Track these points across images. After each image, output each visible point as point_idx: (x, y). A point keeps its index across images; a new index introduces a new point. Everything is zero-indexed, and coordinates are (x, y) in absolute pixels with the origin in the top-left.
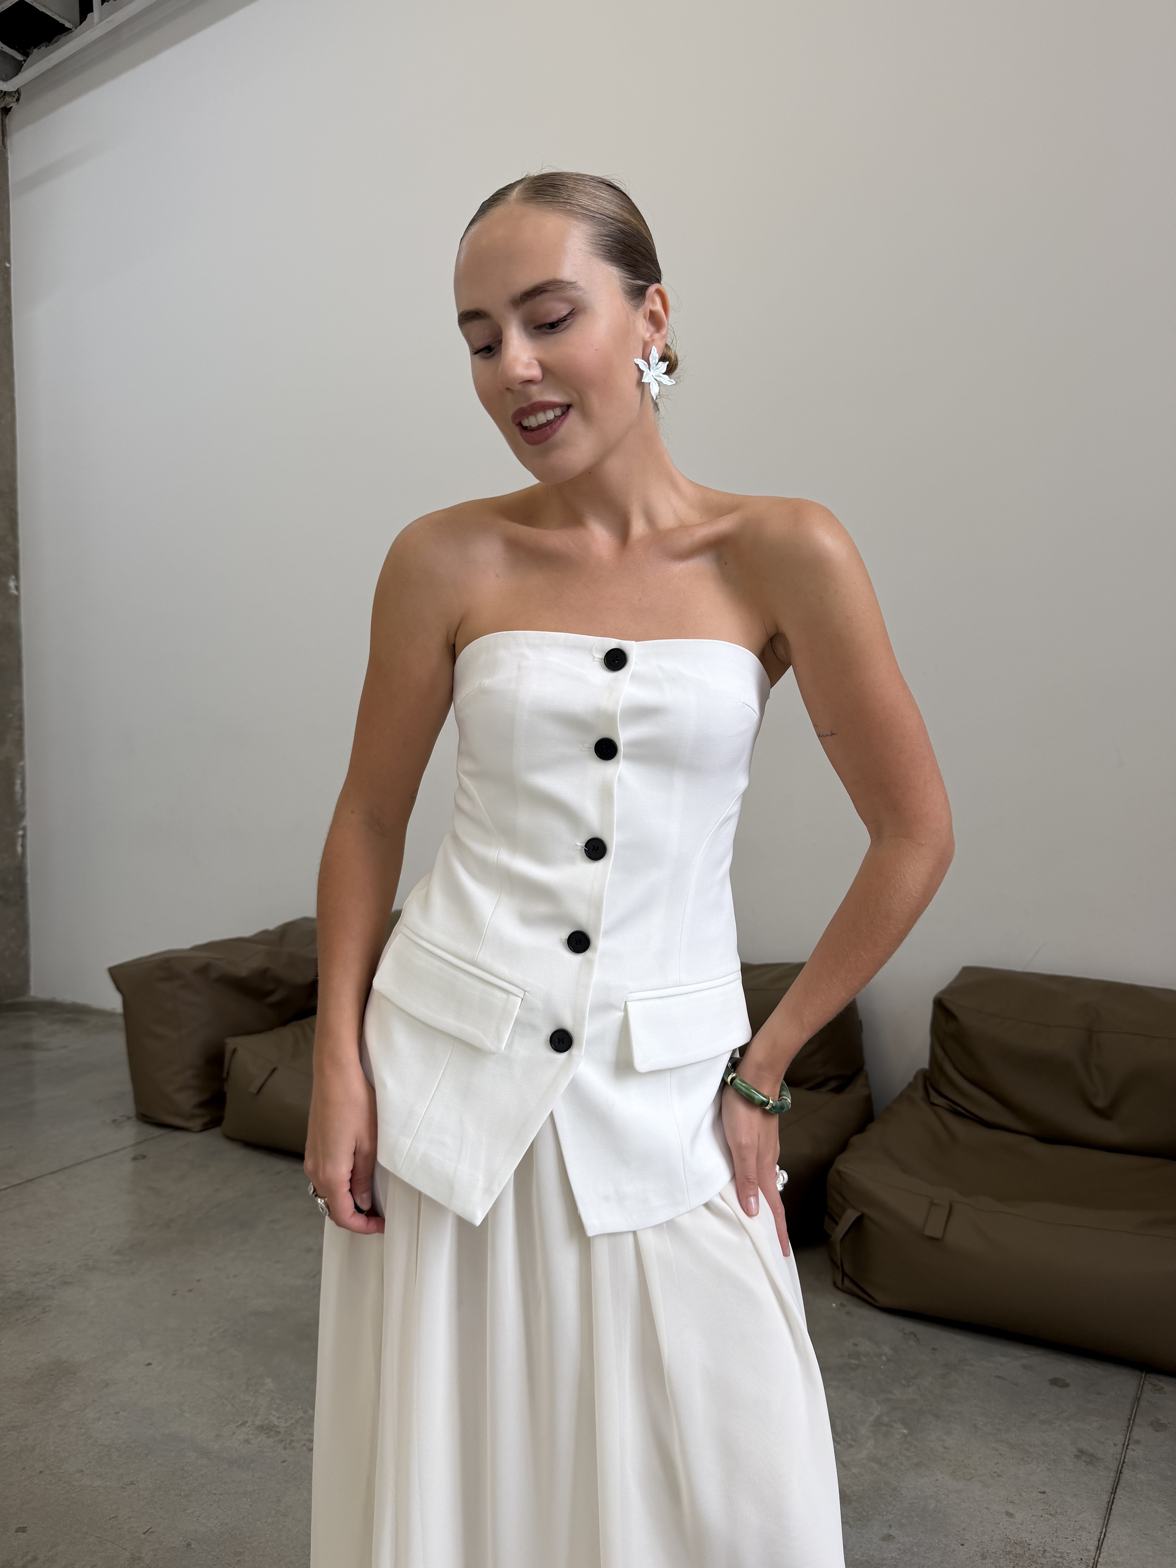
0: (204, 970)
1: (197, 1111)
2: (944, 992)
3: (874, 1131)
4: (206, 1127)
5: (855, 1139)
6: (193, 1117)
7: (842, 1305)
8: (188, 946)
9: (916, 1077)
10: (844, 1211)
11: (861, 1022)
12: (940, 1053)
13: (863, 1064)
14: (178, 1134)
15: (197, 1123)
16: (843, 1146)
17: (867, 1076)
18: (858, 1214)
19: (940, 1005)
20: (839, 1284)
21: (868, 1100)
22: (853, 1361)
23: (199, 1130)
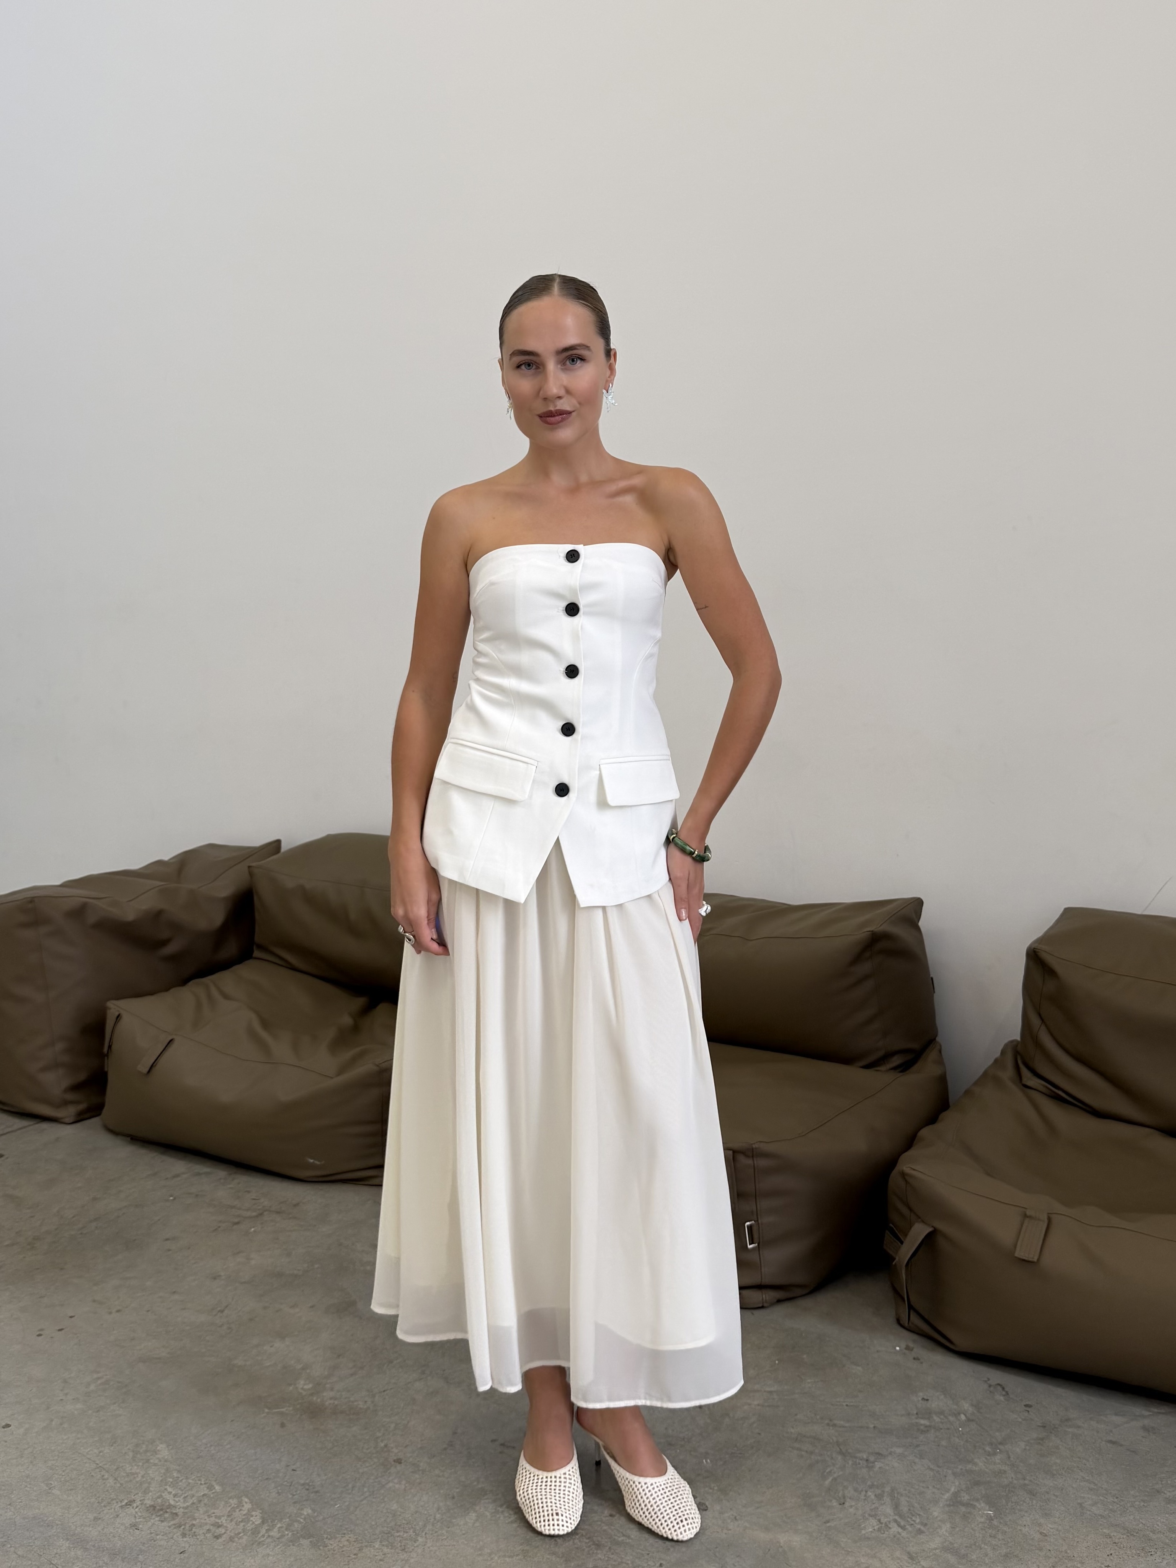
0: (78, 913)
1: (69, 1096)
2: (1040, 940)
3: (949, 1121)
4: (80, 1118)
5: (924, 1132)
6: (66, 1103)
7: (907, 1348)
8: (58, 882)
9: (1003, 1052)
10: (911, 1226)
11: (932, 979)
12: (1035, 1021)
13: (937, 1036)
14: (45, 1125)
15: (70, 1111)
16: (910, 1142)
17: (940, 1051)
18: (929, 1230)
19: (1034, 956)
20: (905, 1321)
21: (942, 1080)
22: (922, 1422)
23: (71, 1121)
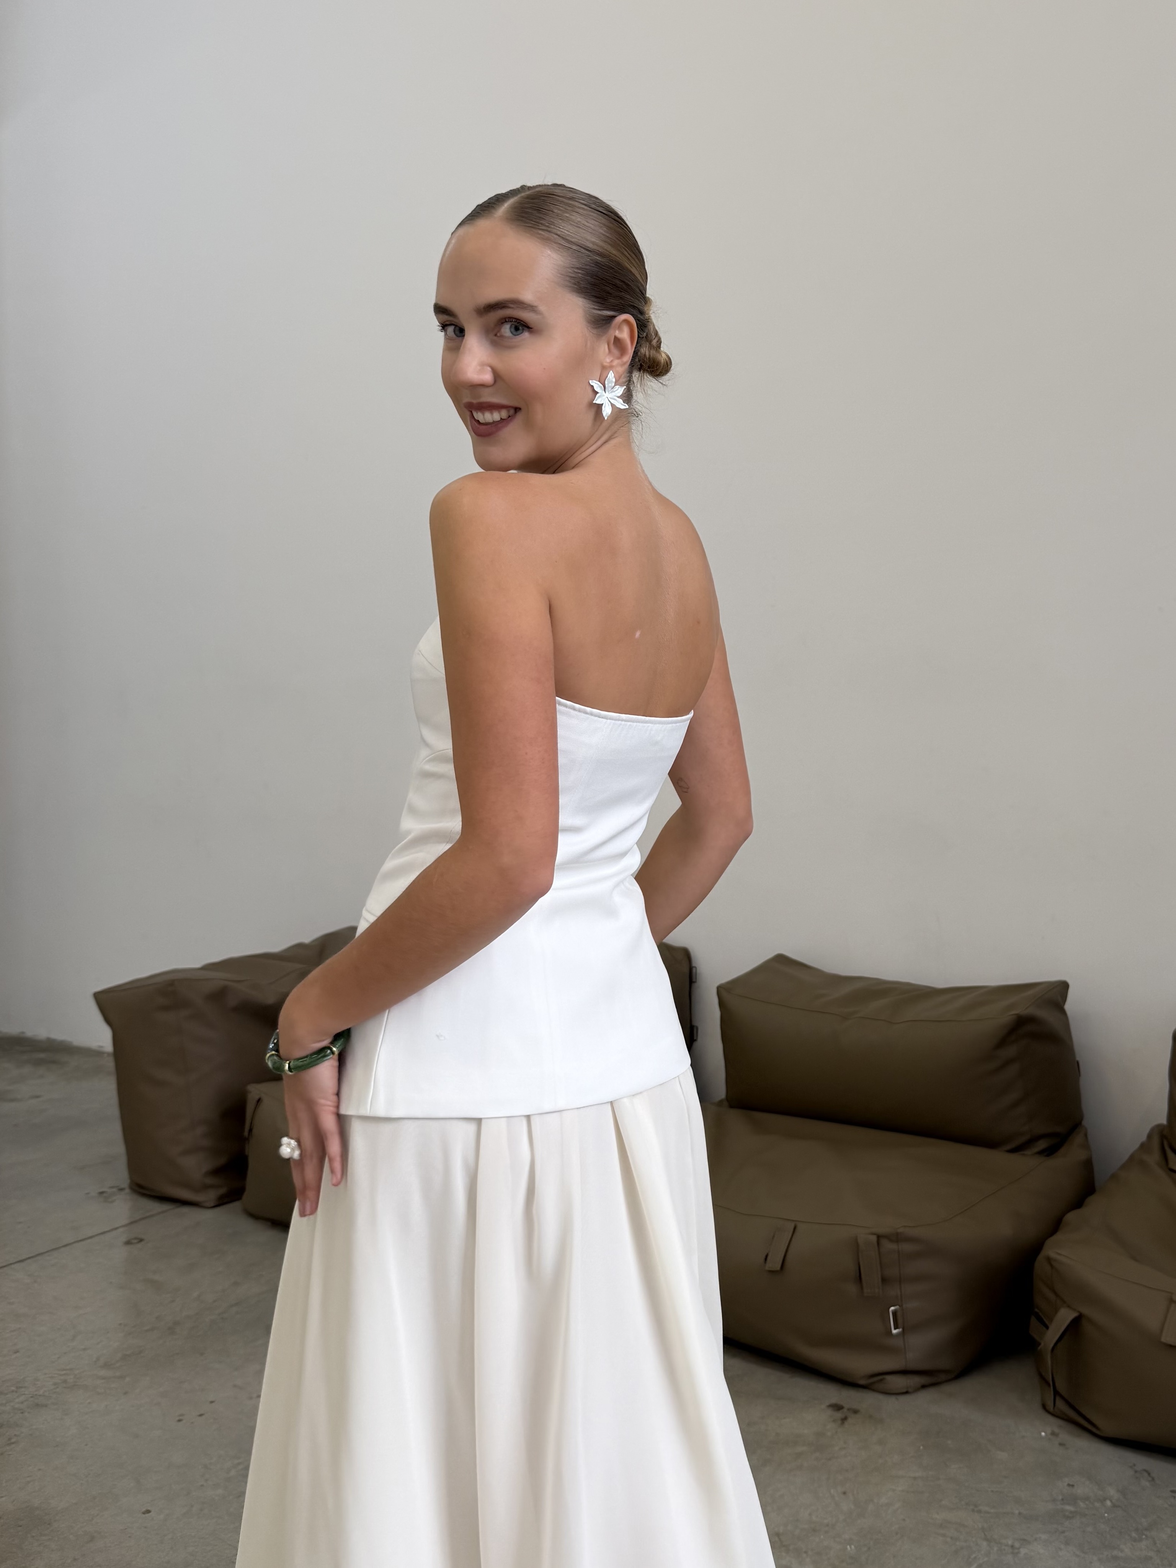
0: (219, 996)
1: (209, 1181)
3: (1095, 1206)
4: (222, 1201)
5: (1070, 1217)
6: (206, 1187)
7: (1053, 1434)
8: (198, 965)
9: (1150, 1136)
10: (1056, 1311)
11: (1078, 1063)
13: (1081, 1119)
14: (185, 1210)
15: (211, 1196)
16: (1056, 1226)
17: (1086, 1135)
18: (1075, 1315)
20: (1051, 1408)
21: (1088, 1165)
22: (1068, 1508)
23: (212, 1205)
